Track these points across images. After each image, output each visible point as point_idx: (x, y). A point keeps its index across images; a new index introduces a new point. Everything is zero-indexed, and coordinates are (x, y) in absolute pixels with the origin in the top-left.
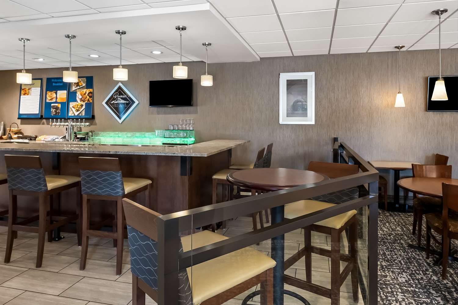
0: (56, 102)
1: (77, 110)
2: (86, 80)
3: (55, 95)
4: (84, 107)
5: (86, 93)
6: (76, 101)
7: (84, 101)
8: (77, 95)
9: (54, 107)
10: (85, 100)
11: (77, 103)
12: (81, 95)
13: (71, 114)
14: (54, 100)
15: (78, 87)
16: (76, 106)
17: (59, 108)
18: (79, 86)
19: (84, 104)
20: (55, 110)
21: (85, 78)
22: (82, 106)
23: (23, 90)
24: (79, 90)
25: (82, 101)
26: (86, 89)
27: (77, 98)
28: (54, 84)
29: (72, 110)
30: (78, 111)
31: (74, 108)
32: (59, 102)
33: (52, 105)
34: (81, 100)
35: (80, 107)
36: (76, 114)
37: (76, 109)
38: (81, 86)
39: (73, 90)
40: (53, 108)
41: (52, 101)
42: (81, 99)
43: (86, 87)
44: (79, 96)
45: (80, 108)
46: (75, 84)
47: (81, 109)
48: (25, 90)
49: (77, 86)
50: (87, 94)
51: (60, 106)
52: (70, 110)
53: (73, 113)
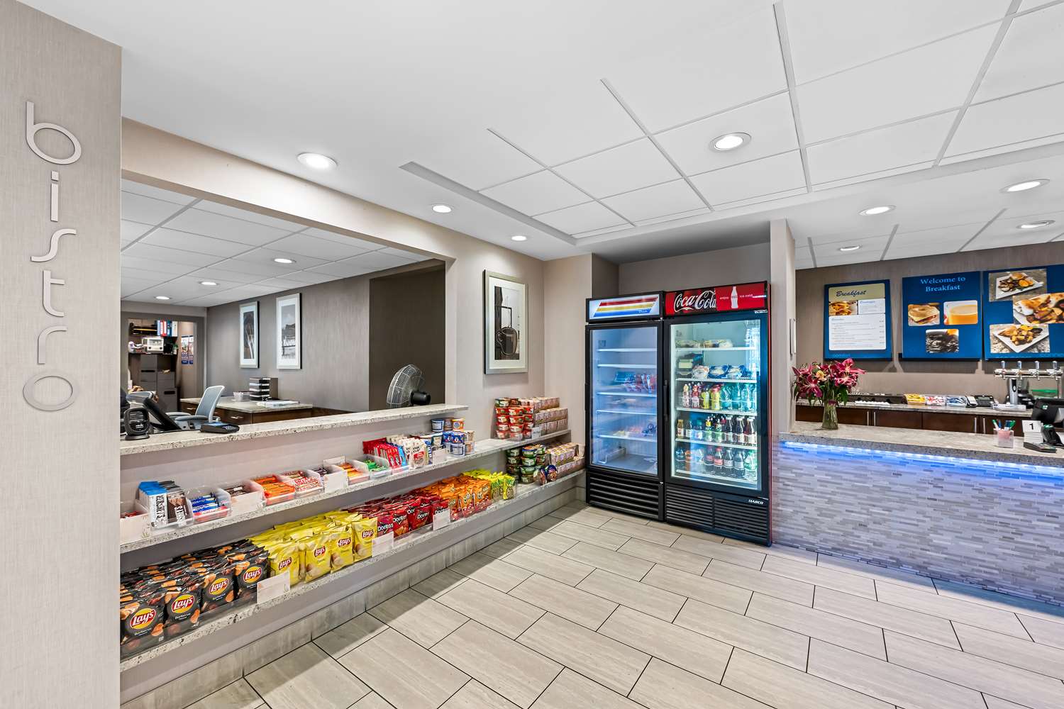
0: (942, 325)
1: (1018, 340)
2: (1045, 273)
3: (936, 312)
4: (1045, 333)
5: (1048, 301)
6: (1012, 320)
7: (1042, 321)
8: (1014, 307)
9: (933, 337)
10: (1049, 317)
11: (1018, 326)
12: (1030, 307)
13: (995, 349)
14: (936, 322)
15: (1017, 291)
16: (1015, 333)
17: (952, 337)
18: (1021, 288)
19: (1045, 326)
20: (939, 342)
21: (1041, 270)
22: (1038, 331)
23: (833, 305)
24: (1023, 296)
25: (1036, 319)
26: (1049, 294)
27: (1016, 315)
28: (928, 289)
29: (1000, 341)
30: (1021, 342)
31: (1006, 336)
32: (950, 324)
33: (928, 331)
34: (1031, 318)
35: (1028, 335)
36: (1018, 349)
37: (1014, 338)
38: (1025, 287)
39: (997, 298)
40: (932, 338)
41: (929, 324)
42: (1032, 315)
43: (1046, 289)
44: (1021, 309)
45: (1030, 338)
46: (1003, 286)
47: (1034, 337)
48: (839, 306)
49: (1010, 288)
50: (1051, 306)
51: (956, 333)
52: (993, 341)
53: (1006, 347)
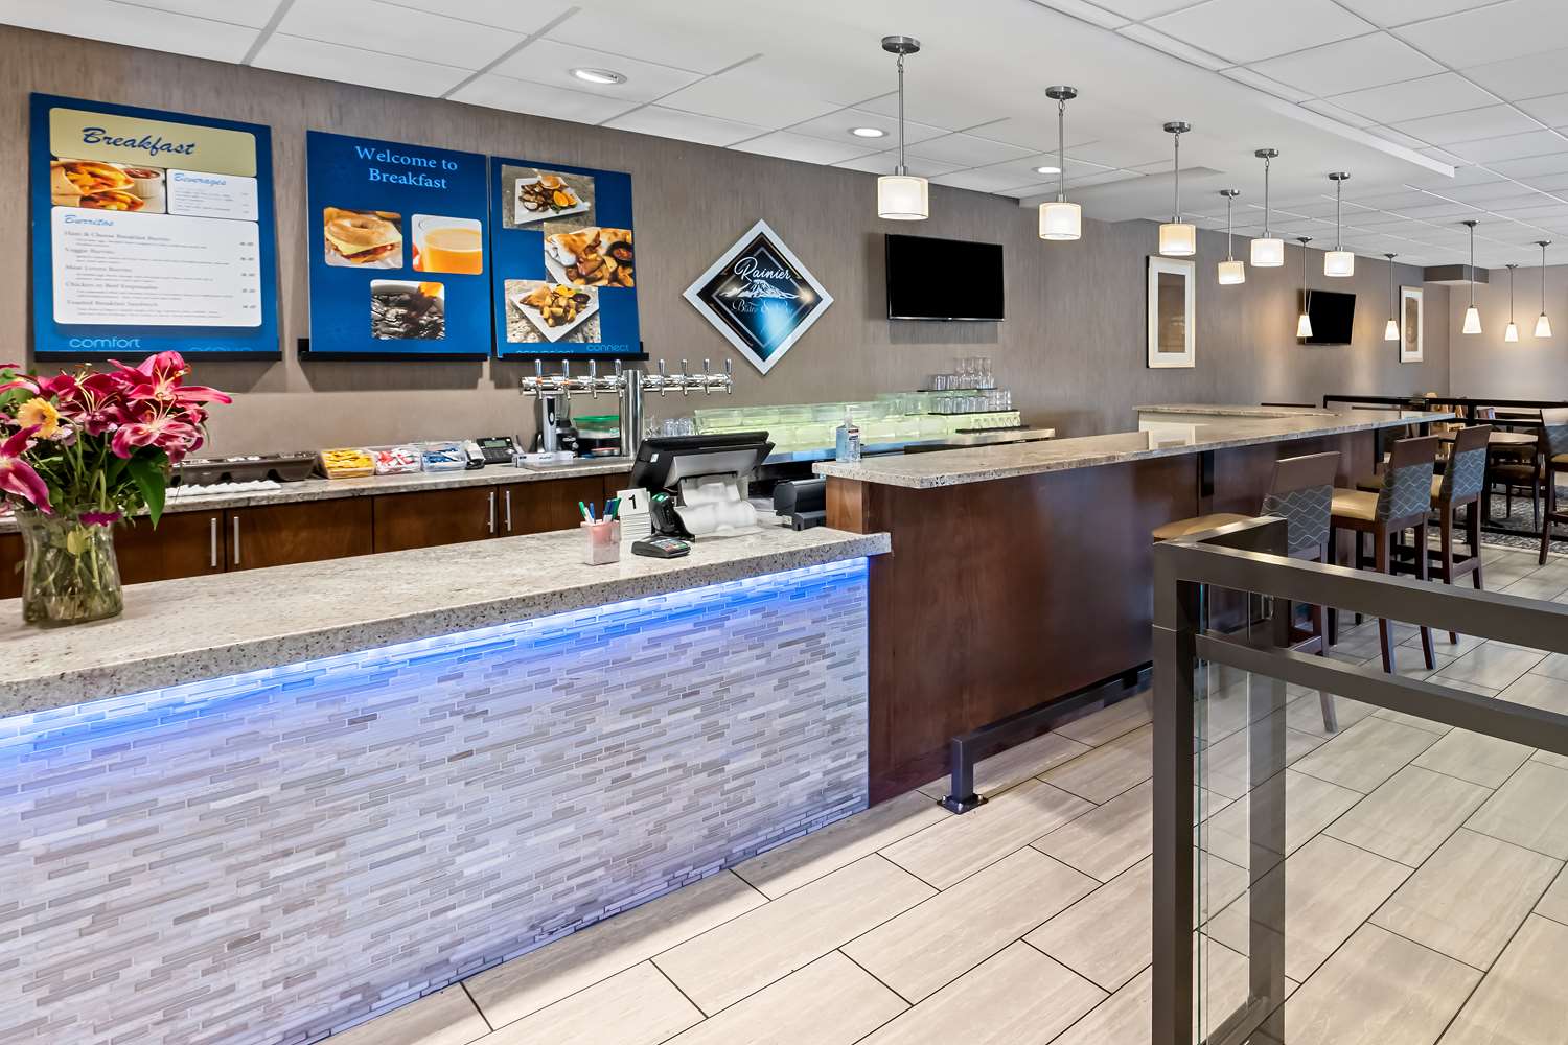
0: (407, 272)
1: (553, 315)
2: (592, 186)
3: (395, 236)
4: (593, 305)
5: (597, 243)
6: (541, 274)
7: (589, 281)
8: (547, 246)
9: (387, 298)
10: (599, 274)
11: (553, 287)
12: (572, 250)
13: (516, 334)
14: (395, 260)
15: (551, 213)
16: (548, 300)
17: (431, 301)
18: (557, 209)
19: (592, 290)
20: (402, 311)
21: (586, 178)
22: (581, 299)
23: (70, 168)
24: (559, 225)
25: (580, 276)
26: (599, 228)
27: (548, 264)
28: (374, 174)
29: (524, 317)
30: (559, 320)
31: (532, 306)
32: (428, 269)
33: (375, 283)
34: (573, 272)
35: (568, 306)
36: (554, 334)
37: (547, 312)
38: (563, 208)
39: (517, 222)
40: (386, 303)
41: (378, 265)
42: (574, 266)
43: (593, 216)
44: (557, 251)
45: (572, 311)
46: (527, 197)
47: (578, 312)
48: (93, 175)
49: (539, 206)
50: (602, 251)
51: (439, 292)
52: (511, 315)
53: (534, 329)
